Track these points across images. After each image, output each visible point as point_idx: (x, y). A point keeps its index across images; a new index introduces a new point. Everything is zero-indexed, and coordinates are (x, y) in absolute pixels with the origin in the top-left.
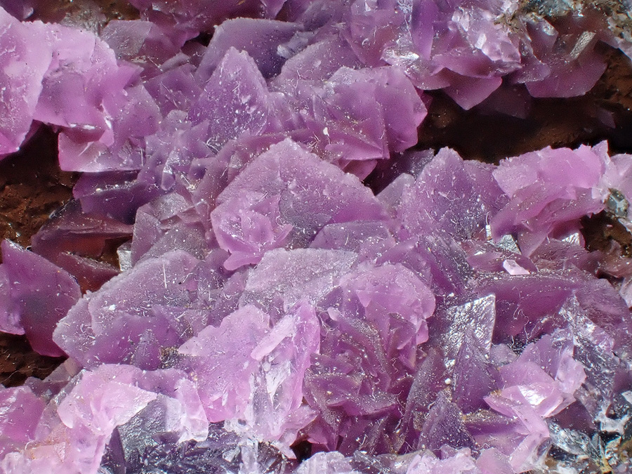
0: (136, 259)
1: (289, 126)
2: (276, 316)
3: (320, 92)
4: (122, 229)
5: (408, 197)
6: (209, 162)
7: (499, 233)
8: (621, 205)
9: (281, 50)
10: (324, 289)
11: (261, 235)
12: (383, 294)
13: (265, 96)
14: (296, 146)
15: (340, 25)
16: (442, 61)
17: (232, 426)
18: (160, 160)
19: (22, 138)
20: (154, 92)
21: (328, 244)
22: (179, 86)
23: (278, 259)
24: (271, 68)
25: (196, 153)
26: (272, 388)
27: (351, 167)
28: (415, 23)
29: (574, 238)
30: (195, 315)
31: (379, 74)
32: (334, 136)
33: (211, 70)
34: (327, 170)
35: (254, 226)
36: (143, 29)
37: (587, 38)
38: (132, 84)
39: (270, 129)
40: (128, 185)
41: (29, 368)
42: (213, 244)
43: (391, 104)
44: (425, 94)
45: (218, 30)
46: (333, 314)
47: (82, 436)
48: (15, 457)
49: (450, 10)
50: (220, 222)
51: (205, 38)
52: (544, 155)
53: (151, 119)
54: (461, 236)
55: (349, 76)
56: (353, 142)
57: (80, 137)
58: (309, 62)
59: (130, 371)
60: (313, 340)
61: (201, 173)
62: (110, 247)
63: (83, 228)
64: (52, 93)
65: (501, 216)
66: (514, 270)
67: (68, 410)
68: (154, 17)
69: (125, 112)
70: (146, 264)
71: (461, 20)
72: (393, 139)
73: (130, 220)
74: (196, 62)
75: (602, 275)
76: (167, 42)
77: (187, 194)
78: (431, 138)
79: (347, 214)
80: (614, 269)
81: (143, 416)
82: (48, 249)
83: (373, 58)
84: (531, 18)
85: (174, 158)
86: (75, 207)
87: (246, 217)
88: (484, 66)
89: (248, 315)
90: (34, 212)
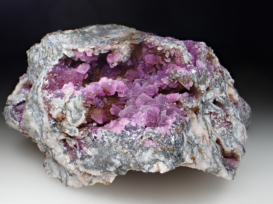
0: (127, 106)
1: (144, 91)
2: (143, 113)
3: (147, 88)
4: (125, 103)
5: (157, 99)
6: (135, 96)
7: (167, 103)
8: (180, 100)
9: (142, 82)
10: (148, 109)
11: (141, 104)
12: (154, 110)
13: (141, 88)
14: (144, 94)
15: (149, 80)
16: (160, 84)
17: (138, 124)
18: (129, 95)
19: (114, 93)
20: (128, 87)
21: (148, 105)
22: (131, 86)
23: (143, 106)
24: (141, 85)
25: (133, 94)
26: (142, 120)
27: (150, 96)
28: (157, 80)
29: (175, 103)
30: (134, 113)
31: (153, 85)
32: (148, 93)
33: (135, 85)
34: (148, 96)
35: (140, 103)
36: (126, 80)
37: (176, 81)
38: (126, 87)
39: (141, 92)
40: (126, 98)
41: (115, 118)
42: (135, 105)
43: (155, 89)
44: (158, 88)
45: (135, 80)
46: (149, 112)
47: (122, 126)
48: (115, 128)
49: (161, 78)
50: (136, 102)
51: (134, 81)
52: (172, 94)
53: (128, 91)
54: (163, 103)
55: (150, 86)
56: (150, 93)
57: (120, 93)
58: (146, 84)
59: (127, 119)
60: (147, 115)
61: (134, 97)
62: (124, 105)
63: (121, 103)
64: (118, 88)
65: (167, 101)
66: (168, 107)
67: (120, 123)
68: (128, 78)
69: (125, 90)
70: (128, 107)
71: (162, 79)
72: (155, 93)
73: (126, 102)
74: (133, 84)
75: (178, 107)
76: (129, 81)
77: (132, 99)
78: (159, 92)
79: (150, 101)
80: (179, 107)
81: (129, 123)
82: (117, 105)
83: (153, 84)
84: (170, 79)
85: (131, 95)
86: (120, 100)
87: (139, 102)
88: (165, 85)
89: (140, 112)
90: (115, 101)
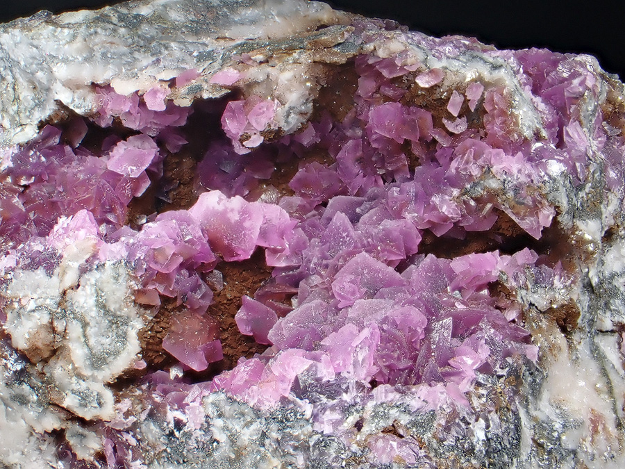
0: (300, 303)
1: (364, 246)
2: (361, 328)
3: (376, 230)
4: (293, 290)
5: (415, 276)
6: (330, 262)
7: (453, 290)
8: (505, 277)
9: (358, 210)
10: (380, 315)
11: (353, 293)
12: (406, 318)
13: (353, 233)
14: (367, 255)
15: (384, 201)
16: (427, 217)
17: (344, 374)
18: (309, 261)
19: (251, 252)
20: (304, 229)
21: (382, 297)
22: (314, 226)
23: (361, 303)
24: (355, 219)
25: (324, 257)
26: (360, 358)
27: (389, 263)
28: (416, 200)
29: (485, 292)
30: (327, 328)
31: (401, 223)
32: (383, 250)
33: (330, 219)
34: (380, 265)
35: (351, 290)
36: (297, 200)
37: (489, 206)
38: (296, 227)
39: (355, 247)
40: (296, 272)
41: (254, 350)
42: (333, 296)
43: (406, 235)
44: (420, 231)
45: (331, 201)
46: (385, 327)
47: (282, 379)
48: (255, 388)
49: (431, 195)
50: (336, 287)
51: (325, 204)
52: (472, 256)
53: (304, 243)
54: (437, 292)
55: (389, 224)
56: (391, 252)
57: (275, 251)
58: (371, 217)
59: (301, 351)
60: (377, 338)
61: (327, 266)
62: (289, 297)
63: (277, 290)
64: (264, 234)
65: (454, 283)
66: (460, 306)
67: (275, 367)
68: (303, 195)
69: (294, 242)
70: (304, 306)
71: (436, 199)
72: (407, 251)
73: (297, 286)
74: (321, 214)
75: (497, 308)
76: (308, 206)
77: (321, 276)
78: (424, 249)
79: (389, 284)
80: (501, 305)
81: (308, 370)
82: (262, 298)
83: (398, 215)
84: (465, 198)
85: (315, 260)
86: (273, 281)
87: (347, 285)
88: (445, 219)
89: (350, 327)
90: (255, 283)
